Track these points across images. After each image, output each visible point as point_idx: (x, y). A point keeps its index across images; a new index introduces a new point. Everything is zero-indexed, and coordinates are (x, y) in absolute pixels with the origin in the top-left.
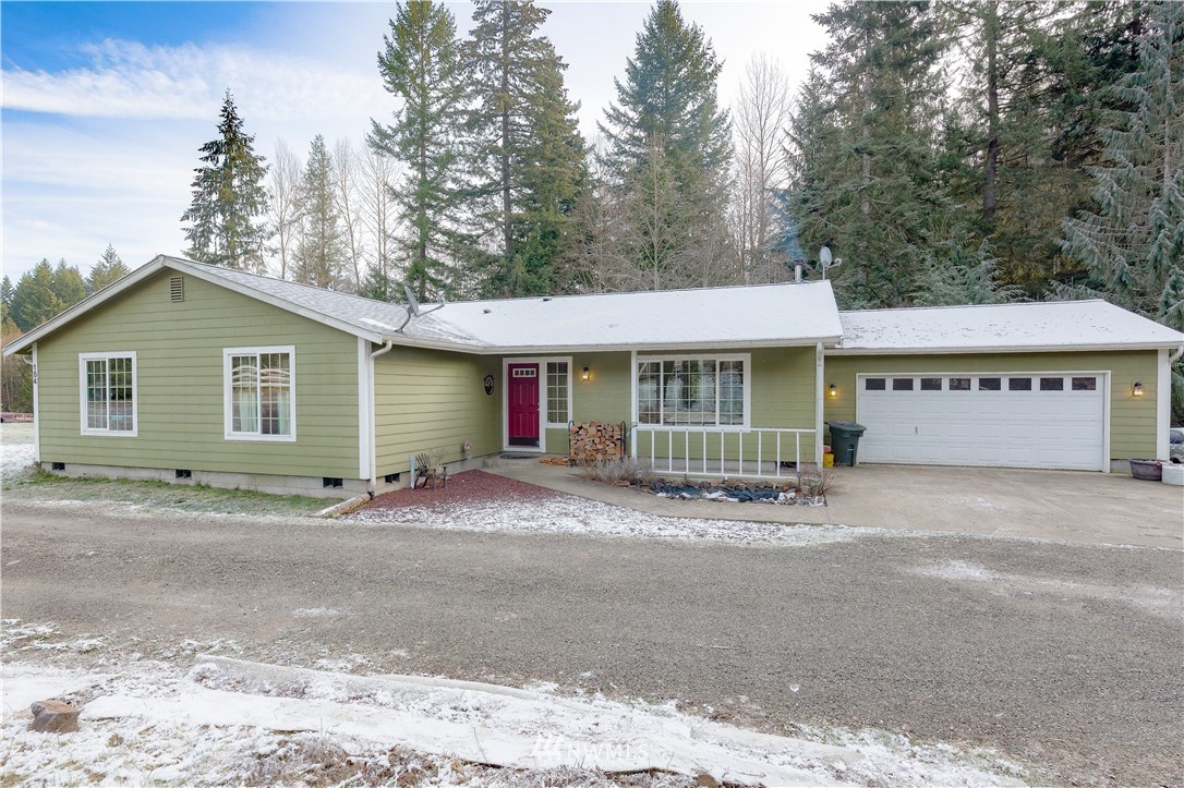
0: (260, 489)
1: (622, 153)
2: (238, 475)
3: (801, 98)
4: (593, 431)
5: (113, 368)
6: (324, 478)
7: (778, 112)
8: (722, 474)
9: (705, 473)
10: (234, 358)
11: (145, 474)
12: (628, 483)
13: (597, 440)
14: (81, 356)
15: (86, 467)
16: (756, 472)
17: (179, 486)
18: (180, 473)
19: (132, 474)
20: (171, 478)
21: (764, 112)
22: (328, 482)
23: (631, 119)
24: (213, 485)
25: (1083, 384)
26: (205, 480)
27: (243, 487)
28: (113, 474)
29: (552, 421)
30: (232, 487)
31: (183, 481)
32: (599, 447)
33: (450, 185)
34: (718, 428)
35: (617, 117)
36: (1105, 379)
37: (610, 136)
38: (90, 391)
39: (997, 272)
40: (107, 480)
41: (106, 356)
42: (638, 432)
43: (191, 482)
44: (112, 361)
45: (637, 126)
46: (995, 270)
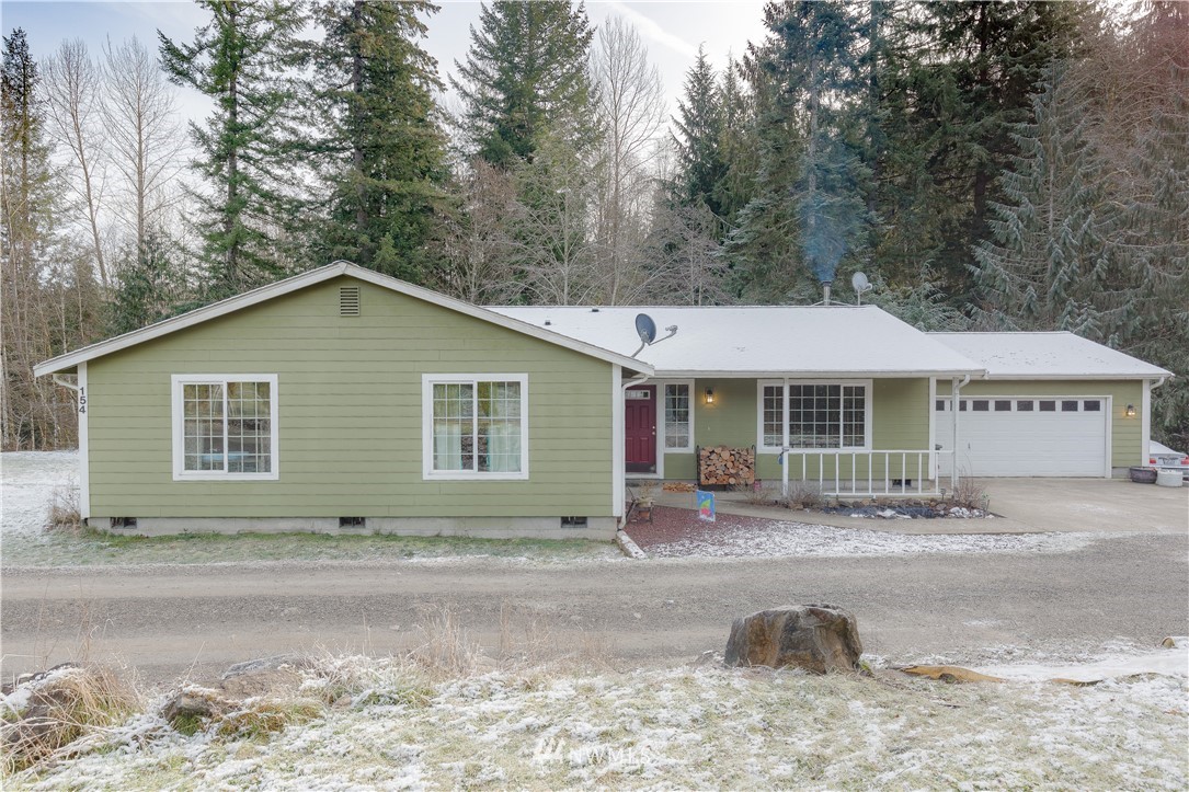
0: (471, 534)
1: (478, 116)
2: (439, 520)
3: (690, 86)
4: (726, 455)
5: (232, 394)
6: (562, 518)
7: (633, 89)
8: (870, 493)
9: (854, 493)
10: (435, 386)
12: (802, 507)
13: (730, 465)
14: (175, 378)
15: (186, 521)
16: (867, 489)
17: (344, 538)
18: (347, 522)
20: (333, 528)
21: (619, 85)
22: (565, 521)
23: (491, 78)
24: (400, 533)
25: (1092, 406)
26: (386, 527)
27: (446, 533)
29: (670, 446)
30: (429, 533)
31: (350, 530)
32: (733, 471)
33: (279, 135)
34: (844, 450)
35: (474, 73)
36: (1107, 401)
37: (465, 94)
39: (939, 295)
40: (218, 536)
41: (221, 379)
42: (790, 455)
43: (366, 531)
44: (230, 385)
45: (498, 85)
46: (938, 292)
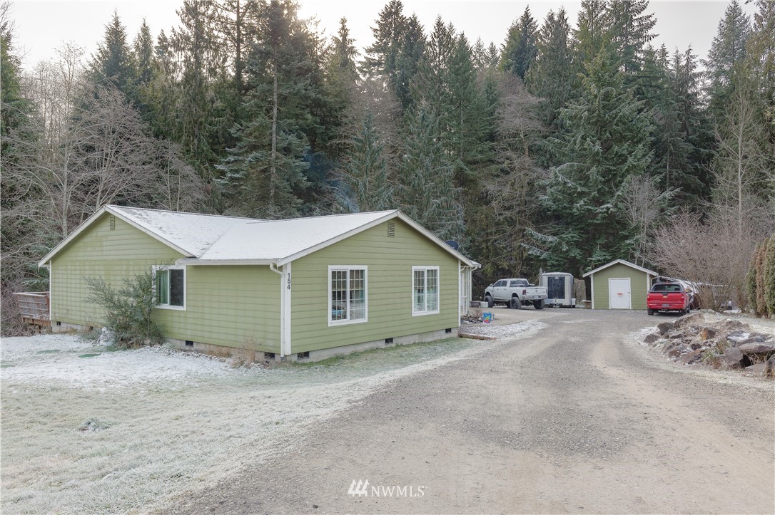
0: (423, 341)
2: (414, 335)
5: (351, 277)
6: (446, 330)
10: (415, 272)
11: (367, 346)
14: (329, 267)
17: (386, 349)
18: (389, 341)
19: (360, 348)
20: (382, 345)
24: (404, 344)
26: (399, 342)
27: (417, 341)
28: (347, 351)
30: (412, 342)
31: (390, 345)
38: (334, 293)
40: (343, 357)
41: (347, 268)
43: (393, 345)
44: (352, 271)
